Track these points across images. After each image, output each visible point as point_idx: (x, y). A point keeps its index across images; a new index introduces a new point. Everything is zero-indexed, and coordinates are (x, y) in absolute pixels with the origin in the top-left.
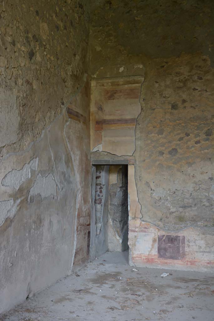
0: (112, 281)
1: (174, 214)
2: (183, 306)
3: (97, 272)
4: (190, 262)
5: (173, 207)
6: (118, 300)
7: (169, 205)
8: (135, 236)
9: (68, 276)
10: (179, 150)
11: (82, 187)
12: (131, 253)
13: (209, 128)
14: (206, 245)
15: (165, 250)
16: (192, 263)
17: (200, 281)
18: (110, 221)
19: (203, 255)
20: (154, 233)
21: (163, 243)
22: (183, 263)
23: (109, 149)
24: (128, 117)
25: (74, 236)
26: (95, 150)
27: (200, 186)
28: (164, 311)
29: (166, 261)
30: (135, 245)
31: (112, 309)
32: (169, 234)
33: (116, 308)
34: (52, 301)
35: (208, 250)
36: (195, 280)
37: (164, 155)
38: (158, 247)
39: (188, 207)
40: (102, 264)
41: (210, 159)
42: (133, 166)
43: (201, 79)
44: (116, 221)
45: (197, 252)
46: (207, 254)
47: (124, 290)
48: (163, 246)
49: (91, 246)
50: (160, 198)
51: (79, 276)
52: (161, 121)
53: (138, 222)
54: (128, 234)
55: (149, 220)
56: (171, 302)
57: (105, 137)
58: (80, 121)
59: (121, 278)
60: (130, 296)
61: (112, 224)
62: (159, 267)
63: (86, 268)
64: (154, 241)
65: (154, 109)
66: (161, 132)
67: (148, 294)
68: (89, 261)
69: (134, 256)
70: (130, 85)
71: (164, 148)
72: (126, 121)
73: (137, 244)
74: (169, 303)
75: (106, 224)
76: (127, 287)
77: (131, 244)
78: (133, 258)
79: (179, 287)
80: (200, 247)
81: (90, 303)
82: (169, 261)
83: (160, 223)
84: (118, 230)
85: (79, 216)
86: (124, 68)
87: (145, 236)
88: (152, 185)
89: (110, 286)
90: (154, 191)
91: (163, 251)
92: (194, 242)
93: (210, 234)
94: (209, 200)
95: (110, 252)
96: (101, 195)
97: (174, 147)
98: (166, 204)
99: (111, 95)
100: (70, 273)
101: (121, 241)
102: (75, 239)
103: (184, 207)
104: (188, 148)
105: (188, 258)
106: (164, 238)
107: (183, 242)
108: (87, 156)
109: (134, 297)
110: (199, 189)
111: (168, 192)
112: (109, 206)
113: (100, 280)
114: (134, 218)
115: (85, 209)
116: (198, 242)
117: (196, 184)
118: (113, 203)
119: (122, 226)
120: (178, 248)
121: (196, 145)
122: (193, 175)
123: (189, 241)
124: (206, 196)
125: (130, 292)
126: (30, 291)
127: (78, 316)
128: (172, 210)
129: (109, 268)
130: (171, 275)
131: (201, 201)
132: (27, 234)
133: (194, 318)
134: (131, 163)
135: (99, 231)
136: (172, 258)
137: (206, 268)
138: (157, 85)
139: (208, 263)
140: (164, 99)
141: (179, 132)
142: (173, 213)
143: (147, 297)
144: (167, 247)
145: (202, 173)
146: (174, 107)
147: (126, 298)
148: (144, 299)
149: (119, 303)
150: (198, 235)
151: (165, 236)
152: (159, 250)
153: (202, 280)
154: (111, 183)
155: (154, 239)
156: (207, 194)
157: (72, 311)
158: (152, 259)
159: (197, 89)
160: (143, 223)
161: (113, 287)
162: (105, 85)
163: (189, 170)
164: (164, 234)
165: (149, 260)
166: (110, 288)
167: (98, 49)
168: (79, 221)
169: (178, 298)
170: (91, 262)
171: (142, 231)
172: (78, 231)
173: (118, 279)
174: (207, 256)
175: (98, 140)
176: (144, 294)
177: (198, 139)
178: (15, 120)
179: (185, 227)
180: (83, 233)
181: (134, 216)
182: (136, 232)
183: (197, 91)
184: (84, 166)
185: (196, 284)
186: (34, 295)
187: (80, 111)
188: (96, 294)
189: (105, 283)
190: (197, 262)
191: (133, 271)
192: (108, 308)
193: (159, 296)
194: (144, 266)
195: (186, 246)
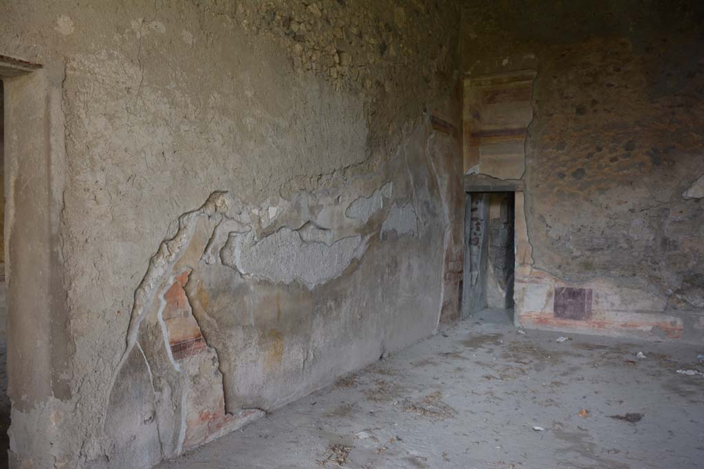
0: (489, 344)
1: (578, 259)
2: (583, 379)
3: (471, 333)
4: (598, 323)
5: (577, 249)
6: (496, 368)
7: (572, 247)
8: (524, 289)
9: (432, 336)
10: (587, 171)
11: (451, 222)
12: (516, 310)
13: (630, 139)
14: (622, 301)
15: (564, 307)
16: (601, 325)
17: (611, 348)
18: (491, 268)
19: (617, 315)
20: (549, 285)
21: (562, 298)
22: (587, 325)
23: (489, 171)
24: (515, 126)
25: (440, 286)
26: (470, 172)
27: (616, 221)
28: (557, 384)
29: (564, 322)
30: (522, 300)
31: (488, 378)
32: (570, 287)
33: (494, 377)
34: (411, 364)
35: (623, 308)
36: (604, 347)
37: (566, 178)
38: (555, 303)
39: (599, 250)
40: (478, 323)
41: (631, 183)
42: (522, 194)
43: (618, 70)
44: (498, 268)
45: (608, 310)
46: (621, 313)
47: (506, 356)
48: (561, 302)
49: (463, 299)
50: (560, 238)
51: (446, 336)
52: (562, 131)
53: (528, 269)
54: (514, 285)
55: (544, 268)
56: (567, 373)
57: (482, 154)
58: (449, 134)
59: (502, 341)
60: (512, 364)
61: (492, 271)
62: (556, 329)
63: (456, 327)
64: (549, 295)
65: (551, 115)
66: (561, 146)
67: (536, 362)
68: (461, 318)
69: (521, 314)
70: (517, 83)
71: (566, 168)
72: (512, 132)
73: (526, 299)
74: (565, 374)
75: (484, 272)
76: (509, 353)
77: (518, 298)
78: (520, 317)
79: (580, 356)
80: (613, 304)
81: (459, 369)
82: (568, 322)
83: (558, 271)
84: (501, 280)
85: (448, 260)
86: (509, 60)
87: (537, 287)
88: (548, 220)
89: (487, 350)
90: (550, 227)
91: (561, 308)
92: (606, 298)
93: (628, 287)
94: (628, 240)
95: (490, 308)
96: (478, 233)
97: (580, 167)
98: (567, 245)
99: (491, 98)
100: (435, 332)
101: (504, 295)
102: (443, 289)
103: (593, 250)
104: (600, 167)
105: (596, 318)
106: (563, 292)
107: (590, 298)
108: (458, 181)
109: (518, 365)
110: (614, 225)
111: (571, 229)
112: (489, 249)
113: (475, 342)
114: (523, 264)
115: (456, 252)
116: (610, 298)
117: (610, 218)
118: (494, 244)
119: (506, 275)
120: (582, 305)
121: (612, 164)
122: (607, 205)
123: (597, 296)
124: (624, 235)
125: (512, 358)
126: (383, 350)
127: (443, 383)
128: (574, 254)
129: (487, 328)
130: (571, 339)
131: (617, 242)
132: (379, 281)
133: (596, 393)
134: (520, 189)
135: (474, 280)
136: (572, 317)
137: (618, 332)
138: (555, 81)
139: (623, 326)
140: (566, 101)
141: (587, 145)
142: (577, 257)
143: (535, 365)
144: (567, 303)
145: (619, 203)
146: (581, 110)
147: (508, 366)
148: (531, 368)
149: (498, 371)
150: (611, 288)
151: (565, 289)
152: (556, 307)
153: (613, 347)
154: (492, 218)
155: (550, 292)
156: (625, 232)
157: (436, 377)
158: (546, 319)
159: (613, 86)
160: (534, 270)
161: (491, 351)
162: (483, 84)
163: (602, 199)
164: (563, 286)
165: (541, 321)
166: (487, 352)
167: (473, 36)
168: (448, 266)
169: (579, 368)
170: (463, 320)
171: (533, 282)
172: (445, 280)
173: (497, 342)
174: (621, 316)
175: (474, 158)
176: (531, 362)
177: (614, 155)
178: (362, 133)
179: (593, 277)
180: (452, 282)
181: (522, 262)
182: (525, 282)
183: (613, 87)
184: (455, 194)
185: (603, 351)
186: (389, 355)
187: (449, 121)
188: (468, 359)
189: (481, 347)
190: (606, 323)
191: (518, 334)
192: (483, 376)
193: (552, 366)
194: (534, 328)
195: (593, 302)
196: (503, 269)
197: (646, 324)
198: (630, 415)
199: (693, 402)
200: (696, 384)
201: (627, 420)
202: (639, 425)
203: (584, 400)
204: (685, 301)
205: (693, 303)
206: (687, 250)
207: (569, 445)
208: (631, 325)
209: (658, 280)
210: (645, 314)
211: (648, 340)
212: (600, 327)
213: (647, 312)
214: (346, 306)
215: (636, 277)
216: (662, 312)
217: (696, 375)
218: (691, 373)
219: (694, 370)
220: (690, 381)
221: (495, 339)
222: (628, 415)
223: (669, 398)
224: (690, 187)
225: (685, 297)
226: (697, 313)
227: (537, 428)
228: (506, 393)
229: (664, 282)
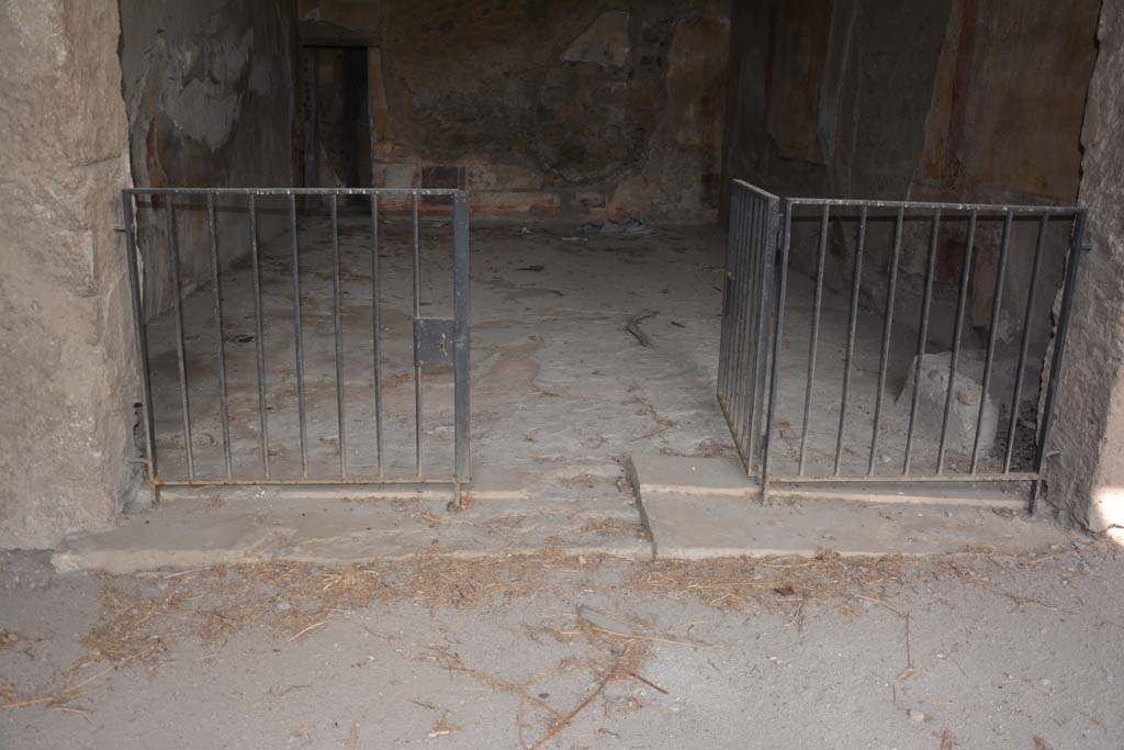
0: (360, 233)
1: (448, 132)
4: (473, 207)
5: (446, 120)
6: (386, 249)
7: (440, 118)
8: (384, 171)
10: (456, 24)
11: (293, 85)
14: (498, 179)
16: (476, 209)
19: (493, 196)
20: (415, 165)
21: (431, 177)
23: (333, 18)
26: (307, 17)
27: (490, 86)
29: (435, 207)
30: (384, 185)
31: (384, 256)
32: (441, 165)
35: (500, 187)
37: (431, 32)
38: (423, 186)
39: (470, 120)
41: (506, 41)
42: (378, 50)
44: (334, 153)
45: (483, 191)
46: (498, 194)
48: (430, 184)
50: (425, 107)
53: (388, 147)
54: (371, 168)
55: (408, 144)
61: (326, 157)
62: (425, 217)
64: (416, 177)
69: (384, 202)
71: (431, 19)
73: (387, 183)
77: (378, 183)
78: (380, 207)
80: (489, 184)
82: (440, 207)
83: (424, 147)
84: (340, 167)
85: (293, 135)
87: (400, 168)
88: (411, 84)
90: (414, 93)
92: (480, 177)
93: (503, 163)
94: (503, 109)
97: (448, 18)
98: (433, 116)
101: (343, 187)
103: (464, 121)
104: (471, 20)
106: (433, 172)
107: (463, 176)
110: (488, 91)
111: (438, 96)
114: (382, 140)
115: (299, 125)
116: (485, 177)
117: (483, 83)
118: (327, 120)
121: (484, 17)
122: (480, 67)
123: (471, 175)
124: (498, 103)
128: (444, 126)
130: (447, 225)
131: (491, 111)
132: (250, 152)
134: (374, 44)
136: (444, 203)
137: (495, 215)
139: (500, 208)
142: (446, 130)
144: (437, 185)
145: (493, 65)
149: (390, 251)
150: (486, 165)
151: (434, 169)
153: (494, 227)
154: (323, 82)
155: (416, 174)
156: (500, 99)
160: (397, 147)
163: (473, 59)
164: (432, 166)
165: (407, 209)
166: (364, 239)
168: (294, 143)
171: (396, 161)
172: (293, 160)
174: (498, 196)
177: (487, 5)
179: (465, 152)
181: (379, 137)
182: (386, 163)
184: (294, 47)
188: (352, 245)
189: (356, 235)
190: (482, 206)
191: (386, 224)
193: (442, 245)
195: (467, 182)
197: (523, 204)
198: (533, 267)
199: (580, 256)
200: (581, 246)
201: (532, 270)
202: (544, 272)
204: (561, 176)
205: (569, 178)
206: (563, 120)
207: (492, 286)
208: (508, 207)
209: (535, 154)
210: (522, 193)
211: (528, 220)
212: (475, 211)
213: (524, 191)
215: (511, 152)
216: (541, 190)
217: (579, 240)
218: (574, 239)
219: (577, 237)
220: (575, 244)
221: (362, 228)
222: (531, 267)
223: (561, 256)
224: (565, 49)
225: (561, 172)
226: (573, 189)
229: (541, 156)
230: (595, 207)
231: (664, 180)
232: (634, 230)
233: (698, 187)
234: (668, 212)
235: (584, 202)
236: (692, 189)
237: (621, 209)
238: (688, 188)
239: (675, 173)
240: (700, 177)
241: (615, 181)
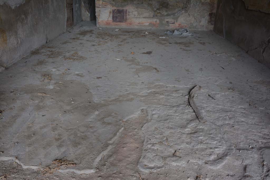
0: (89, 34)
2: (129, 42)
3: (80, 30)
4: (129, 23)
6: (95, 42)
8: (100, 11)
9: (64, 32)
12: (97, 20)
14: (138, 14)
16: (130, 24)
17: (135, 32)
18: (83, 3)
19: (136, 19)
20: (110, 8)
21: (115, 14)
22: (125, 24)
25: (65, 10)
28: (120, 45)
29: (117, 23)
30: (99, 15)
31: (94, 45)
32: (118, 9)
33: (96, 45)
34: (60, 43)
35: (139, 16)
36: (133, 32)
40: (81, 27)
44: (86, 3)
45: (133, 18)
47: (98, 37)
48: (115, 15)
49: (74, 17)
51: (71, 32)
53: (101, 2)
54: (95, 9)
55: (107, 1)
59: (94, 32)
60: (101, 40)
61: (83, 5)
62: (113, 27)
63: (73, 29)
64: (110, 13)
67: (110, 38)
69: (99, 21)
73: (101, 15)
74: (122, 42)
75: (80, 5)
76: (98, 36)
77: (97, 15)
78: (99, 23)
79: (125, 35)
80: (135, 15)
81: (81, 43)
83: (113, 2)
84: (88, 8)
87: (105, 10)
91: (115, 18)
92: (132, 13)
93: (140, 8)
95: (84, 21)
100: (65, 31)
101: (89, 15)
102: (66, 12)
105: (128, 21)
106: (116, 11)
107: (126, 13)
109: (104, 40)
113: (84, 33)
116: (134, 13)
120: (123, 16)
123: (129, 12)
125: (101, 38)
126: (47, 39)
127: (77, 49)
129: (86, 28)
130: (120, 30)
132: (41, 6)
133: (135, 46)
135: (77, 8)
136: (120, 22)
137: (137, 26)
139: (139, 24)
143: (110, 39)
144: (117, 16)
148: (109, 41)
149: (96, 43)
150: (134, 9)
152: (113, 17)
153: (136, 31)
155: (110, 11)
157: (73, 47)
158: (109, 23)
160: (104, 2)
161: (91, 36)
164: (115, 9)
165: (108, 24)
166: (90, 37)
168: (67, 1)
169: (126, 39)
170: (75, 26)
171: (103, 7)
172: (67, 7)
174: (138, 20)
176: (108, 38)
179: (127, 4)
180: (69, 9)
182: (100, 8)
185: (133, 33)
186: (50, 41)
188: (83, 40)
189: (86, 35)
190: (133, 23)
191: (99, 29)
192: (91, 45)
193: (116, 39)
194: (105, 27)
195: (127, 15)
196: (88, 3)
197: (147, 22)
198: (148, 52)
199: (166, 46)
200: (166, 41)
201: (147, 54)
202: (152, 55)
203: (131, 49)
204: (160, 13)
205: (162, 14)
207: (131, 63)
208: (141, 23)
209: (151, 5)
210: (146, 19)
211: (148, 28)
212: (130, 25)
213: (147, 18)
214: (30, 17)
215: (143, 4)
216: (152, 18)
217: (165, 38)
218: (164, 37)
219: (165, 36)
220: (164, 40)
221: (91, 32)
222: (147, 52)
223: (159, 46)
225: (160, 12)
226: (164, 17)
227: (118, 60)
228: (102, 50)
229: (153, 6)
230: (171, 24)
231: (195, 15)
232: (185, 34)
233: (207, 17)
234: (196, 26)
235: (167, 22)
236: (205, 18)
237: (180, 25)
238: (204, 18)
239: (199, 13)
240: (208, 14)
241: (178, 15)
